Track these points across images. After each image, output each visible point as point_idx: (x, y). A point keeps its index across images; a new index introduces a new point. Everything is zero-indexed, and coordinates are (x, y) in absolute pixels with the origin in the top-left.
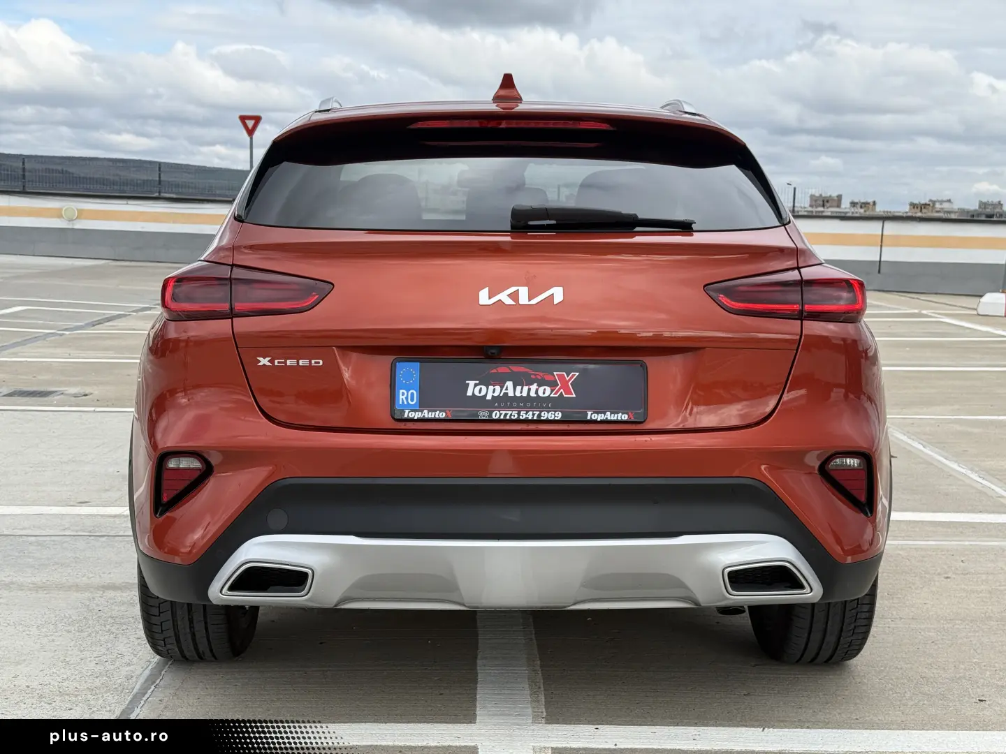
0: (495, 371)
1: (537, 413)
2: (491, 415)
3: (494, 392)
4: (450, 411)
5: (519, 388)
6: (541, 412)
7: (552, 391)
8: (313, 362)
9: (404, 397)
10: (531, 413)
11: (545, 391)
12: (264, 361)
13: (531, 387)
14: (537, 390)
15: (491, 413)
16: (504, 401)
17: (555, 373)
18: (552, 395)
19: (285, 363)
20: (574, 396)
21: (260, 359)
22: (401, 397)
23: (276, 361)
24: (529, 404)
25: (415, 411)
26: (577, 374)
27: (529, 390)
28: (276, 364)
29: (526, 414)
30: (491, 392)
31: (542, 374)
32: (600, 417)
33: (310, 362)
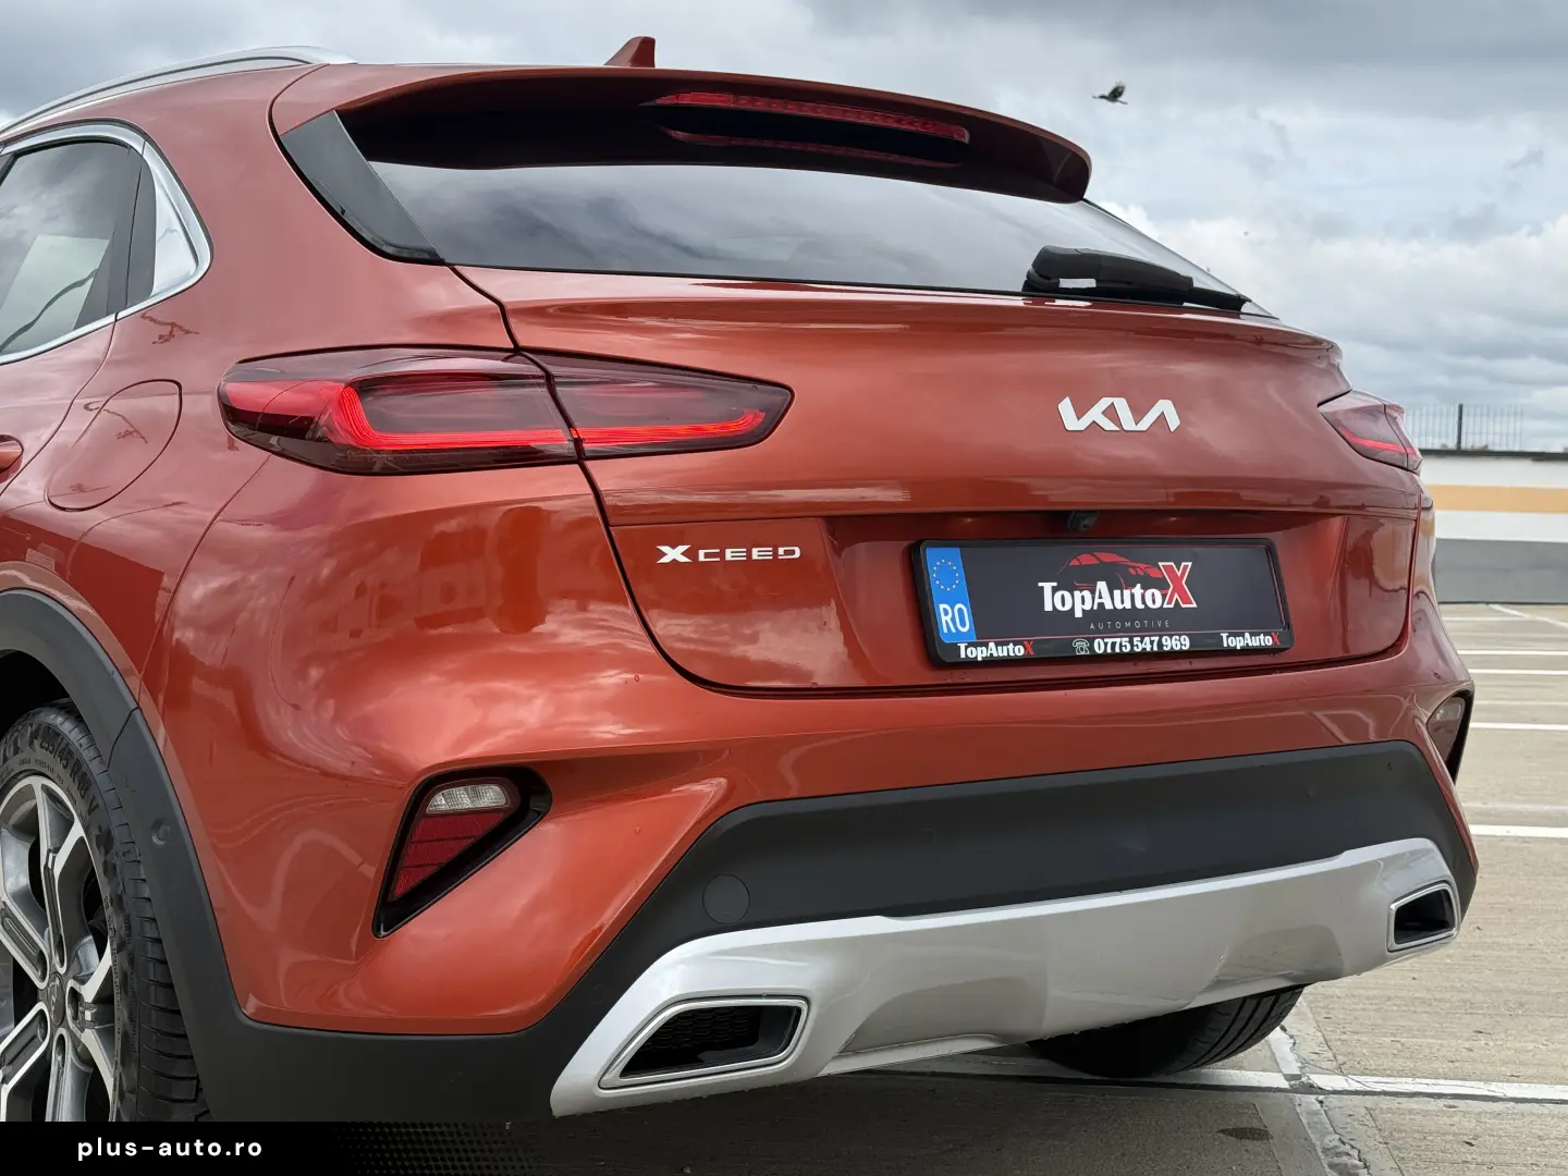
0: (1074, 562)
1: (1156, 639)
2: (1091, 648)
3: (1083, 603)
4: (1029, 641)
5: (1117, 593)
6: (1161, 637)
7: (1164, 596)
8: (781, 551)
9: (948, 618)
10: (1147, 639)
11: (1154, 599)
12: (673, 554)
13: (1133, 591)
14: (1143, 596)
15: (1091, 641)
16: (1101, 620)
17: (1160, 564)
18: (1165, 606)
19: (722, 555)
20: (1195, 605)
21: (664, 549)
22: (944, 618)
23: (701, 553)
24: (1138, 624)
25: (975, 645)
26: (1190, 564)
27: (1132, 596)
28: (702, 558)
29: (1142, 642)
30: (1079, 603)
31: (1143, 566)
32: (1238, 643)
33: (775, 553)
